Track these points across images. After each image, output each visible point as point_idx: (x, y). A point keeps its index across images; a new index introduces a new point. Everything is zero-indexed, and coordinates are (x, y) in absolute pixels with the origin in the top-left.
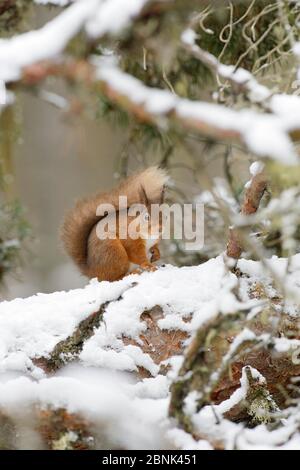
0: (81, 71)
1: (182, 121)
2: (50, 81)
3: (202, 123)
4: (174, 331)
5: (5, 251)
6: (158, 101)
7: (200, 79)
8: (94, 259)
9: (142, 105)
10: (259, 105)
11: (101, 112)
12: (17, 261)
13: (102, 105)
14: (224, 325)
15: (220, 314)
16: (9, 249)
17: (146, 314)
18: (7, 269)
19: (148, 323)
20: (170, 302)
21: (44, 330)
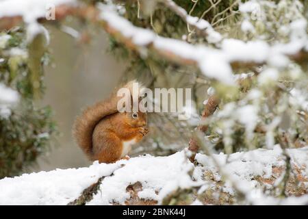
0: (90, 13)
1: (157, 51)
2: (69, 19)
3: (171, 53)
4: (149, 200)
5: (39, 140)
6: (141, 37)
7: (179, 30)
8: (98, 147)
9: (131, 38)
10: (214, 45)
11: (110, 49)
12: (47, 147)
13: (111, 43)
14: (182, 197)
15: (179, 189)
16: (42, 139)
17: (130, 187)
18: (40, 153)
19: (131, 193)
20: (147, 180)
21: (59, 194)
